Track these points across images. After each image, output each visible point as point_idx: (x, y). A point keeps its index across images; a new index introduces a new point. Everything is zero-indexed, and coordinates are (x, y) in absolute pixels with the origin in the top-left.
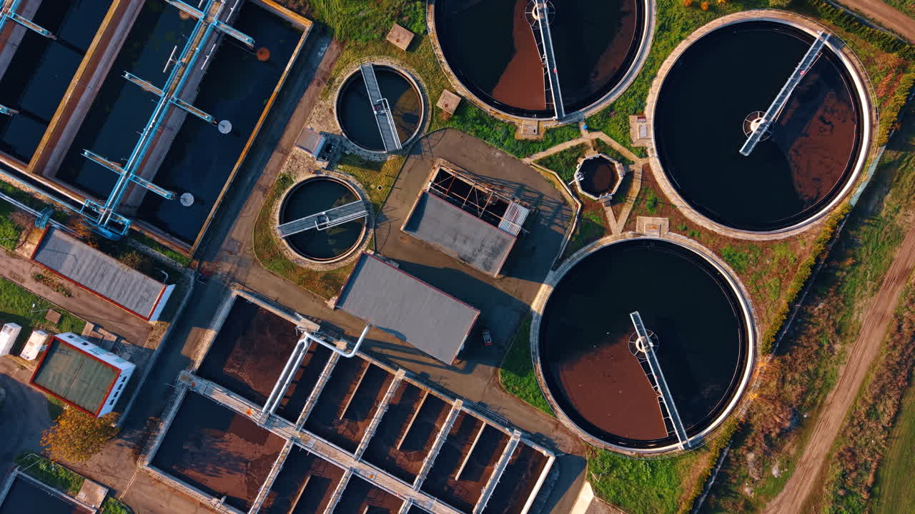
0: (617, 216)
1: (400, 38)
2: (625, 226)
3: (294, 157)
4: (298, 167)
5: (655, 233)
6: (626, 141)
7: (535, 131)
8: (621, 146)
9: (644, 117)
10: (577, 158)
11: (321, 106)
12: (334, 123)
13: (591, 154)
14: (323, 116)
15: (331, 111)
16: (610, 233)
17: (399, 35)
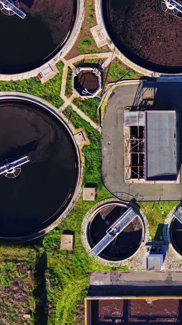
0: (105, 60)
1: (67, 241)
2: (108, 52)
3: (170, 268)
4: (174, 262)
5: (102, 32)
6: (59, 77)
7: (80, 135)
8: (63, 79)
9: (39, 74)
10: (83, 101)
11: (132, 267)
12: (137, 255)
13: (75, 94)
14: (136, 263)
15: (131, 260)
16: (116, 58)
17: (66, 243)
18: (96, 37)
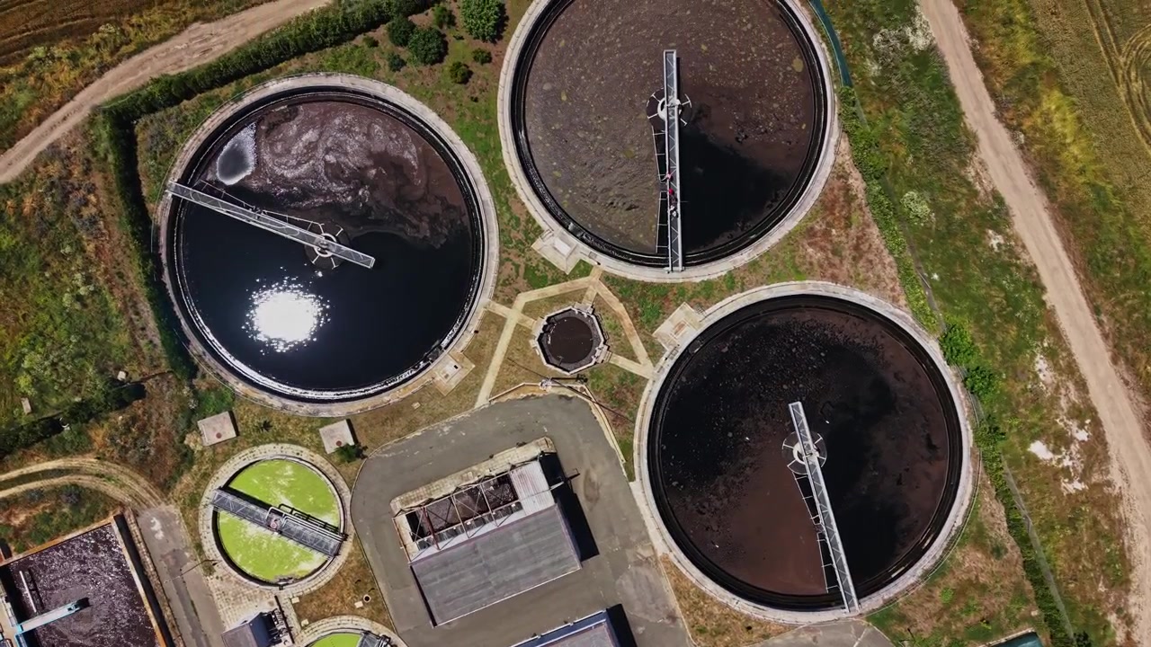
0: (633, 358)
1: (218, 431)
2: (651, 357)
5: (689, 332)
6: (560, 277)
7: (456, 367)
8: (556, 286)
9: (547, 232)
10: (528, 345)
13: (537, 327)
16: (646, 380)
17: (214, 429)
18: (671, 320)
